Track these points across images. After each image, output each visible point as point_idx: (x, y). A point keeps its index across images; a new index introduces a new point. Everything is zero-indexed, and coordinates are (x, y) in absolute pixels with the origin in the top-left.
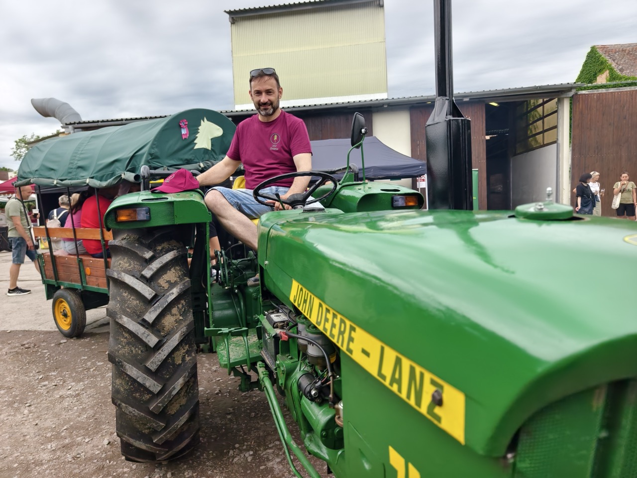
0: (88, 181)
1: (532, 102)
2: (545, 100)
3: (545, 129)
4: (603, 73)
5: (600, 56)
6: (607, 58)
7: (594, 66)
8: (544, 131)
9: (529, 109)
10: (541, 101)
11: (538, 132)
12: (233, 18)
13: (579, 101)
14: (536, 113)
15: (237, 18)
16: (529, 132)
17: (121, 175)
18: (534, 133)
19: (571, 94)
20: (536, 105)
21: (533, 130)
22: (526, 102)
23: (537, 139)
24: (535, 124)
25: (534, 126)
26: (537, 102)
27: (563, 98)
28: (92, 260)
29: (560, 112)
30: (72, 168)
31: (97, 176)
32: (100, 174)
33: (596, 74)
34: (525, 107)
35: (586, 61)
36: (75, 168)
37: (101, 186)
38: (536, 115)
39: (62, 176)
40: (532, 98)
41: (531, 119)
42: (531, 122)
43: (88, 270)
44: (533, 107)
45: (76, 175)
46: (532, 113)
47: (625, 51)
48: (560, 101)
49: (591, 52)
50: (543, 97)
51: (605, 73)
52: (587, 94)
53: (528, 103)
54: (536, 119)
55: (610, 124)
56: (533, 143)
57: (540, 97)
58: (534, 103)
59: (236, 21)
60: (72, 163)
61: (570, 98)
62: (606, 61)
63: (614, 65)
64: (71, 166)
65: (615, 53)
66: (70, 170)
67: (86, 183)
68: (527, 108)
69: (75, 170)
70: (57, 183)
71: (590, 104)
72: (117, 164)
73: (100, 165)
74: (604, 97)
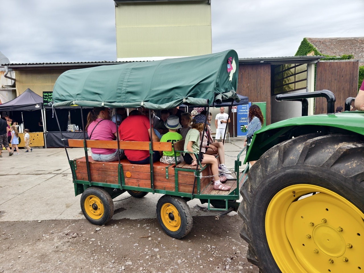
0: (142, 104)
1: (286, 66)
2: (296, 64)
3: (296, 80)
4: (310, 53)
5: (309, 43)
6: (313, 45)
7: (305, 48)
8: (295, 82)
9: (284, 69)
10: (293, 65)
11: (290, 82)
12: (117, 3)
13: (320, 66)
14: (289, 72)
15: (119, 3)
16: (284, 82)
17: (182, 100)
18: (287, 83)
19: (316, 62)
20: (289, 67)
21: (287, 81)
22: (282, 66)
23: (290, 86)
24: (288, 78)
25: (288, 79)
26: (290, 66)
27: (311, 64)
28: (134, 166)
29: (309, 71)
30: (120, 93)
31: (152, 100)
32: (156, 99)
33: (306, 53)
34: (282, 68)
35: (301, 46)
36: (124, 93)
37: (159, 108)
38: (289, 73)
39: (109, 99)
40: (286, 63)
41: (286, 75)
42: (285, 77)
43: (128, 174)
44: (287, 68)
45: (125, 99)
46: (286, 72)
47: (321, 42)
48: (309, 66)
49: (303, 41)
50: (295, 63)
51: (312, 53)
52: (324, 62)
53: (283, 66)
54: (289, 75)
55: (335, 80)
56: (287, 88)
57: (293, 63)
58: (288, 66)
59: (119, 5)
60: (119, 89)
61: (315, 64)
62: (312, 46)
63: (317, 49)
64: (119, 91)
65: (316, 42)
66: (119, 95)
67: (140, 105)
68: (283, 69)
69: (125, 94)
70: (104, 105)
71: (325, 68)
72: (177, 91)
73: (156, 91)
74: (333, 65)
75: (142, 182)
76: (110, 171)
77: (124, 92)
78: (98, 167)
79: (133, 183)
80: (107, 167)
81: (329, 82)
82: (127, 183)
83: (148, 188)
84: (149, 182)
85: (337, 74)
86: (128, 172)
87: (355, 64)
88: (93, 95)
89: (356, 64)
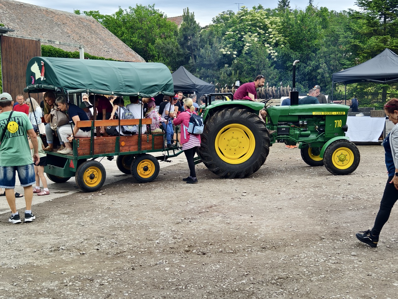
30: (122, 86)
31: (144, 92)
43: (122, 144)
52: (8, 37)
64: (120, 84)
69: (125, 87)
71: (10, 44)
72: (156, 87)
73: (144, 86)
74: (17, 41)
75: (132, 148)
76: (109, 143)
77: (124, 85)
78: (100, 142)
79: (126, 149)
80: (108, 140)
81: (15, 63)
82: (122, 150)
83: (136, 151)
84: (136, 147)
85: (22, 54)
86: (123, 142)
87: (37, 43)
88: (102, 85)
89: (39, 45)
